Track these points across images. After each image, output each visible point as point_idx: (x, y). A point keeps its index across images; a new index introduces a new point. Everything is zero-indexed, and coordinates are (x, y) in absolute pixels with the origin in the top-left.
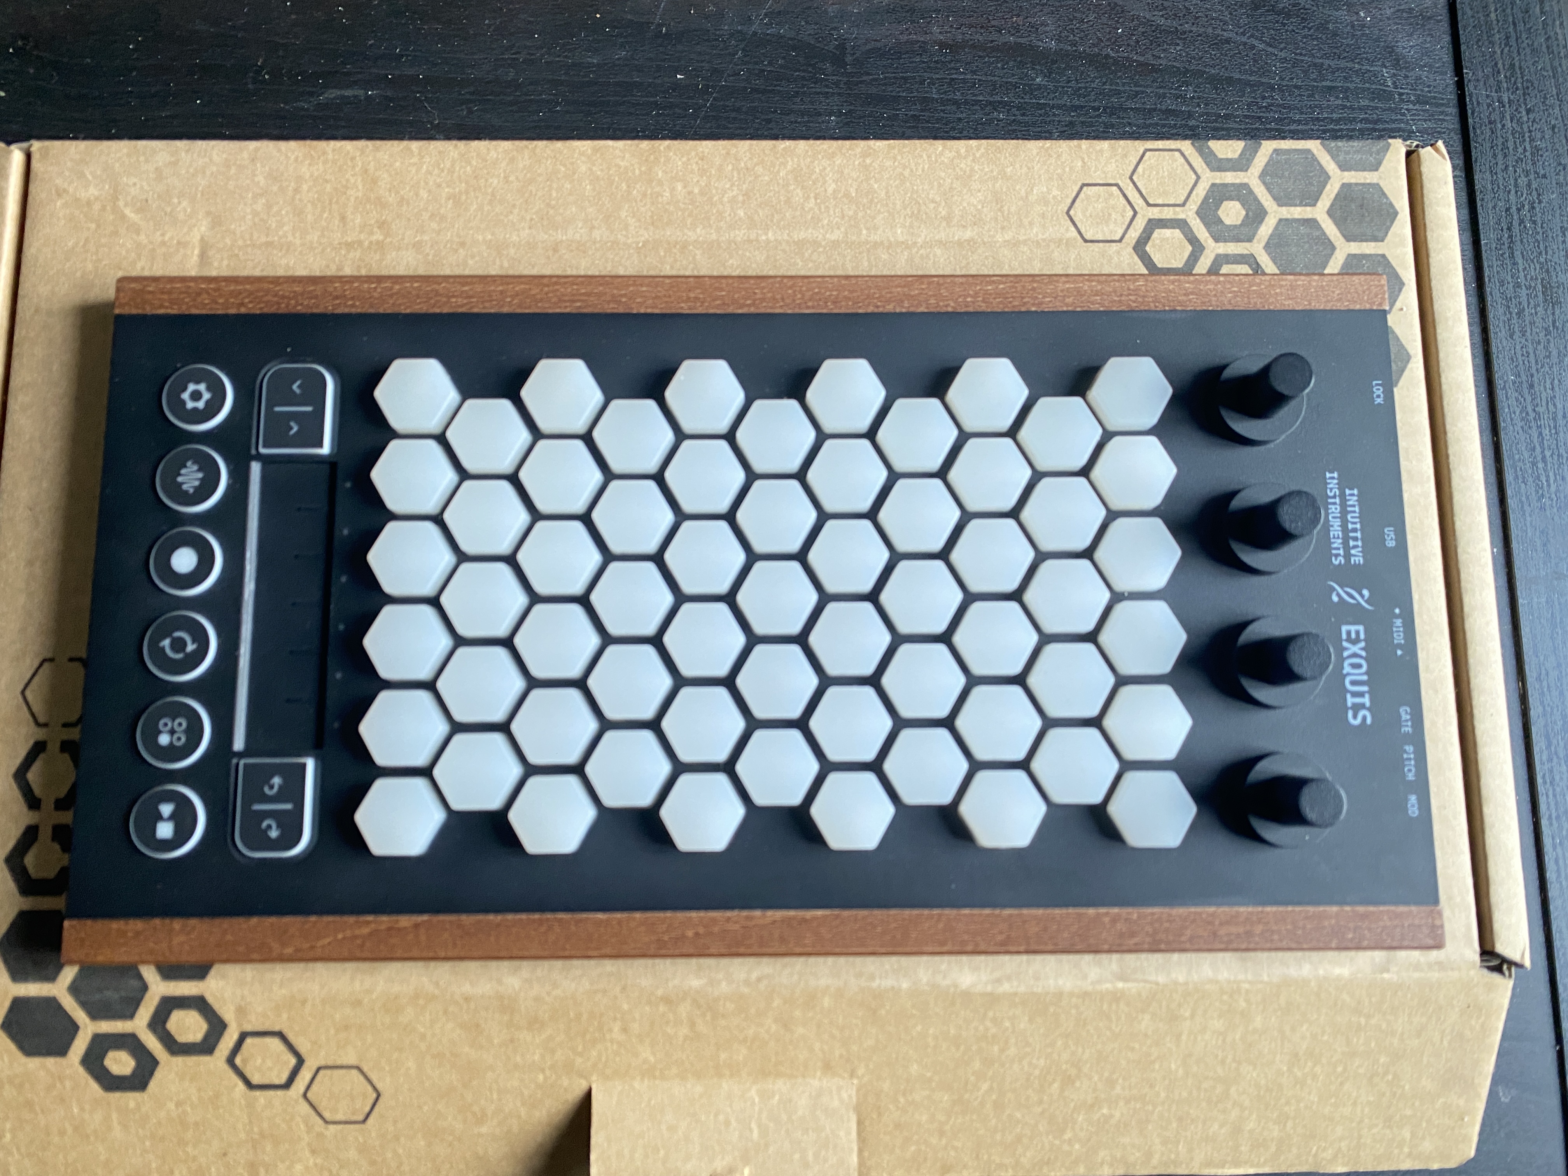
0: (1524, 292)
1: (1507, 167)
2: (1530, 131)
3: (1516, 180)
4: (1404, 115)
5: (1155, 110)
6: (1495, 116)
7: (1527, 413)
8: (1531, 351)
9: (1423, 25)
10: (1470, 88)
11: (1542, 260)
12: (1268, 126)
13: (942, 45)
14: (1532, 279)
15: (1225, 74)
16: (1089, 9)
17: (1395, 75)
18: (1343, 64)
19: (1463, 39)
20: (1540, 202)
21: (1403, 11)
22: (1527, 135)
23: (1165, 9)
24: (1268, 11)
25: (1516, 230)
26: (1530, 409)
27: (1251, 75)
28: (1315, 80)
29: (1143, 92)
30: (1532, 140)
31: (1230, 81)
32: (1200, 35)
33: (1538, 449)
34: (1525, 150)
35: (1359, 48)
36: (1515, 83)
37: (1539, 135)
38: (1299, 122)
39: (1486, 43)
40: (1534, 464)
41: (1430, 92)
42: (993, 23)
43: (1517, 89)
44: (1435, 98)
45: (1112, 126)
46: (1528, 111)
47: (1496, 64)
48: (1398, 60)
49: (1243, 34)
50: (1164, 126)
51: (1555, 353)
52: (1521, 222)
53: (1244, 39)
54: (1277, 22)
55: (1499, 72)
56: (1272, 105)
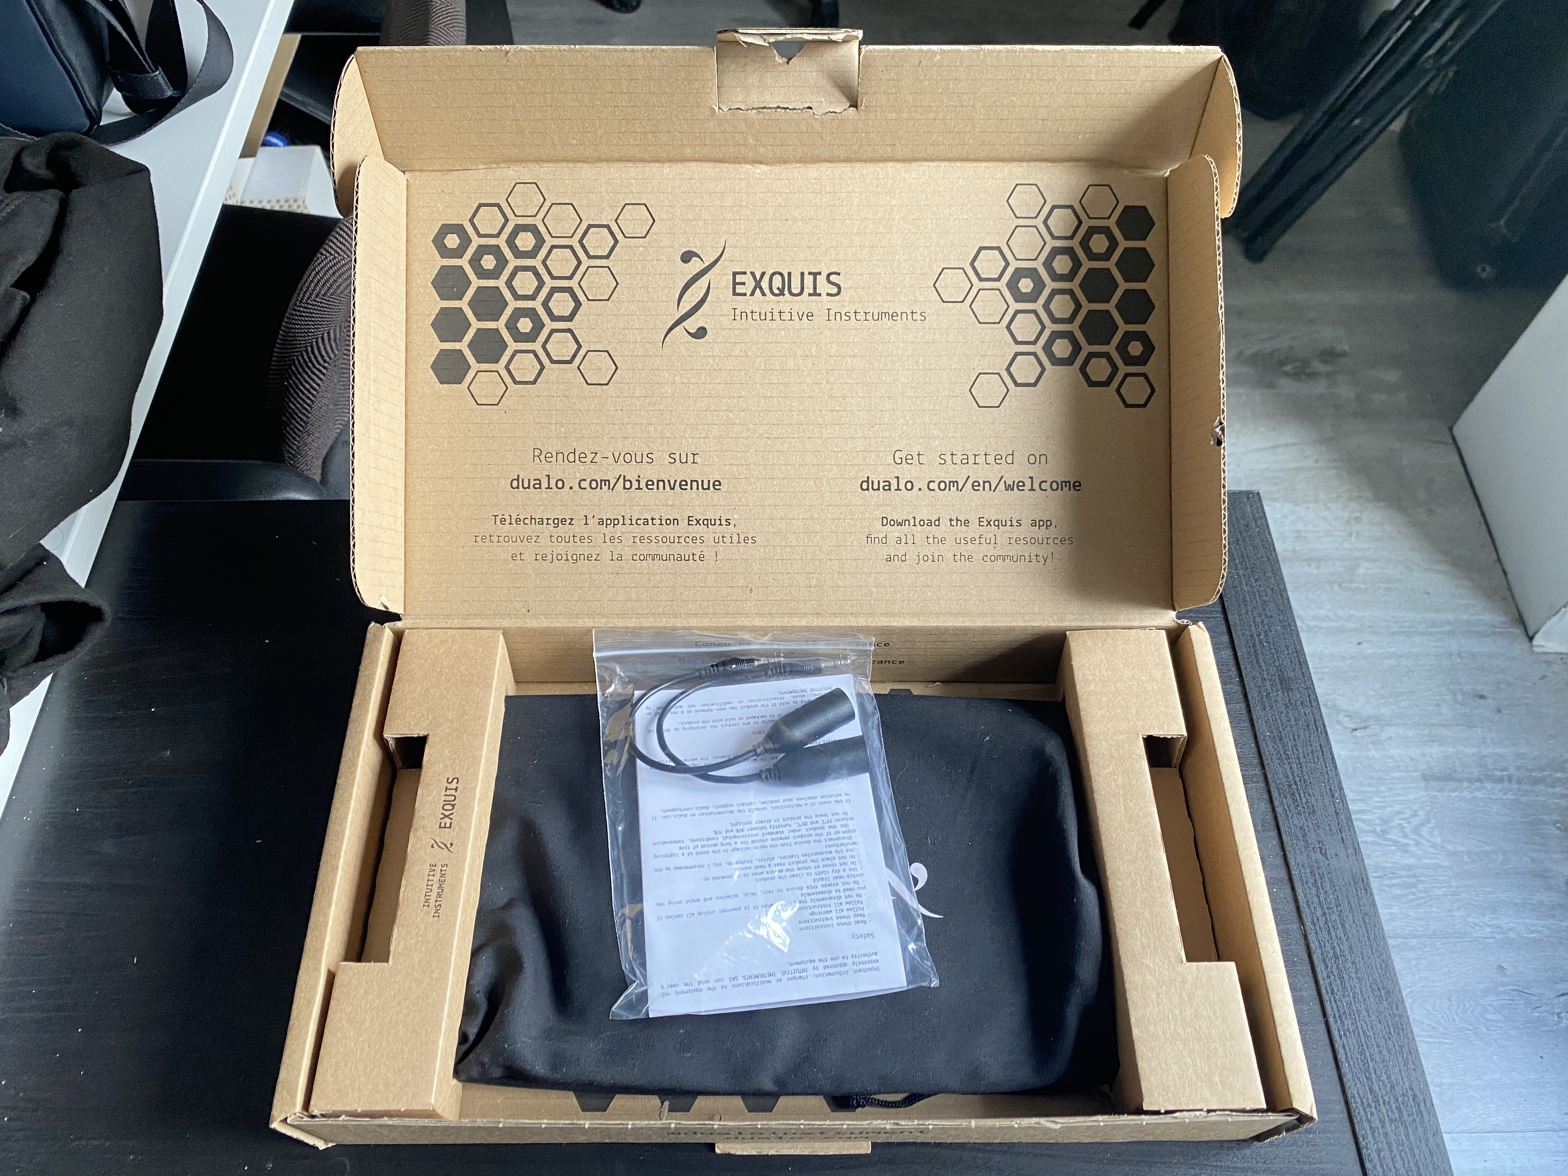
6: (1237, 583)
7: (1280, 755)
8: (1277, 717)
14: (1272, 675)
25: (1258, 647)
26: (1282, 753)
30: (1260, 597)
33: (1291, 777)
34: (1257, 602)
40: (1290, 786)
46: (1256, 580)
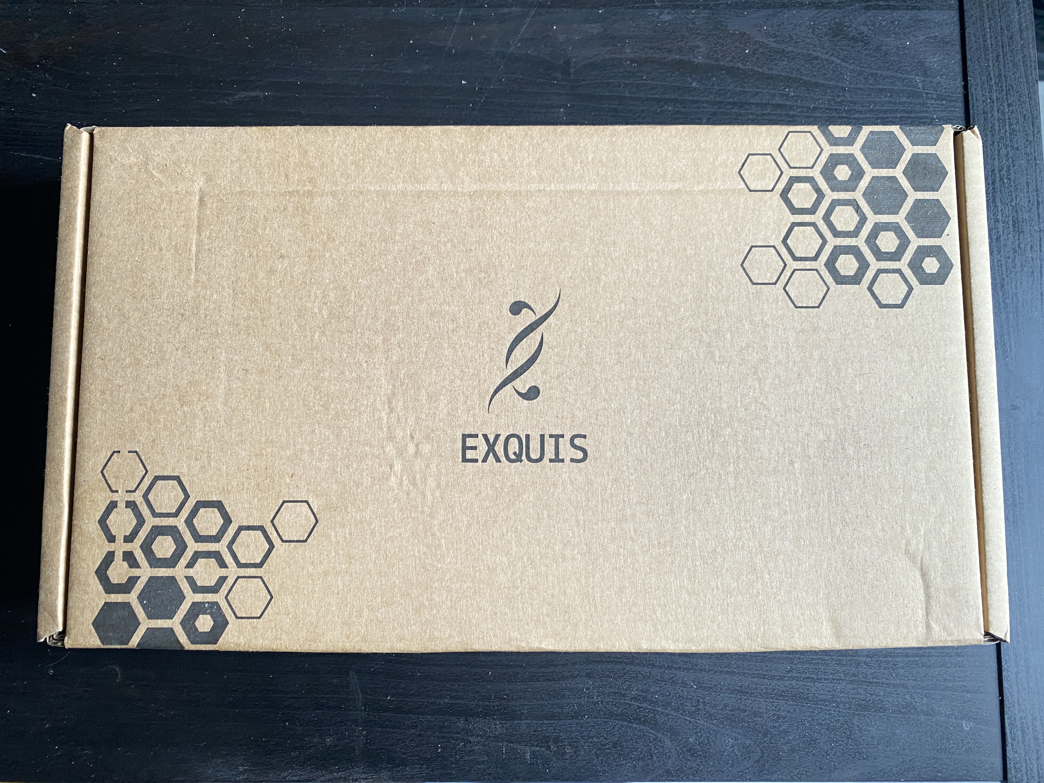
0: (1001, 225)
1: (994, 142)
2: (1010, 119)
3: (999, 151)
4: (929, 107)
5: (768, 104)
6: (988, 109)
7: (999, 304)
8: (1003, 263)
9: (943, 48)
10: (972, 90)
11: (1013, 204)
12: (841, 115)
13: (632, 61)
14: (1006, 216)
15: (813, 80)
16: (727, 37)
17: (923, 81)
18: (890, 73)
19: (968, 57)
20: (1014, 166)
21: (930, 38)
22: (1007, 121)
23: (776, 36)
24: (843, 38)
25: (998, 184)
27: (830, 81)
28: (871, 84)
29: (761, 92)
30: (1010, 124)
31: (817, 85)
32: (799, 54)
34: (1006, 131)
35: (901, 63)
36: (1001, 87)
37: (1015, 122)
38: (860, 112)
39: (984, 60)
41: (946, 92)
42: (665, 46)
43: (1002, 90)
44: (949, 96)
45: (741, 115)
46: (1009, 105)
47: (989, 74)
48: (926, 71)
49: (827, 53)
50: (774, 115)
51: (1019, 265)
52: (1001, 179)
53: (827, 57)
54: (849, 45)
55: (991, 79)
56: (844, 101)
